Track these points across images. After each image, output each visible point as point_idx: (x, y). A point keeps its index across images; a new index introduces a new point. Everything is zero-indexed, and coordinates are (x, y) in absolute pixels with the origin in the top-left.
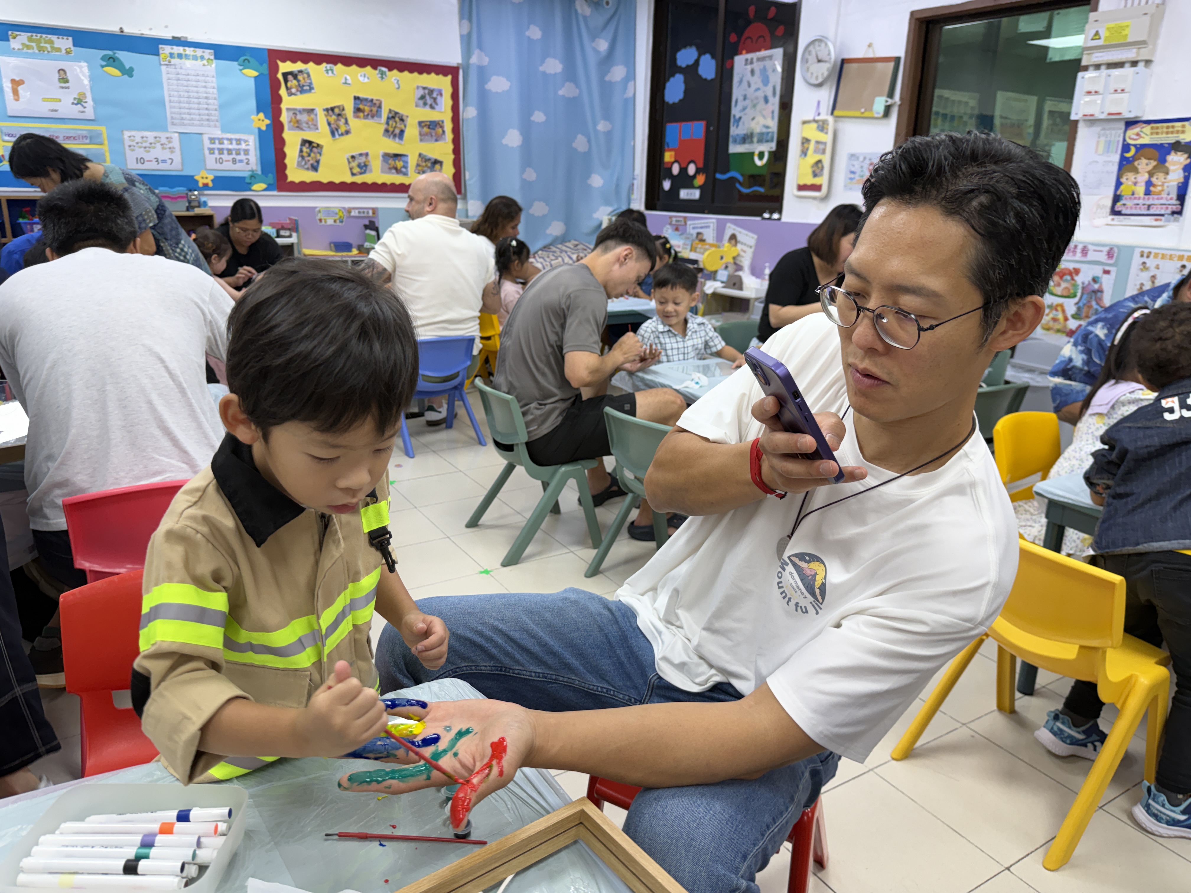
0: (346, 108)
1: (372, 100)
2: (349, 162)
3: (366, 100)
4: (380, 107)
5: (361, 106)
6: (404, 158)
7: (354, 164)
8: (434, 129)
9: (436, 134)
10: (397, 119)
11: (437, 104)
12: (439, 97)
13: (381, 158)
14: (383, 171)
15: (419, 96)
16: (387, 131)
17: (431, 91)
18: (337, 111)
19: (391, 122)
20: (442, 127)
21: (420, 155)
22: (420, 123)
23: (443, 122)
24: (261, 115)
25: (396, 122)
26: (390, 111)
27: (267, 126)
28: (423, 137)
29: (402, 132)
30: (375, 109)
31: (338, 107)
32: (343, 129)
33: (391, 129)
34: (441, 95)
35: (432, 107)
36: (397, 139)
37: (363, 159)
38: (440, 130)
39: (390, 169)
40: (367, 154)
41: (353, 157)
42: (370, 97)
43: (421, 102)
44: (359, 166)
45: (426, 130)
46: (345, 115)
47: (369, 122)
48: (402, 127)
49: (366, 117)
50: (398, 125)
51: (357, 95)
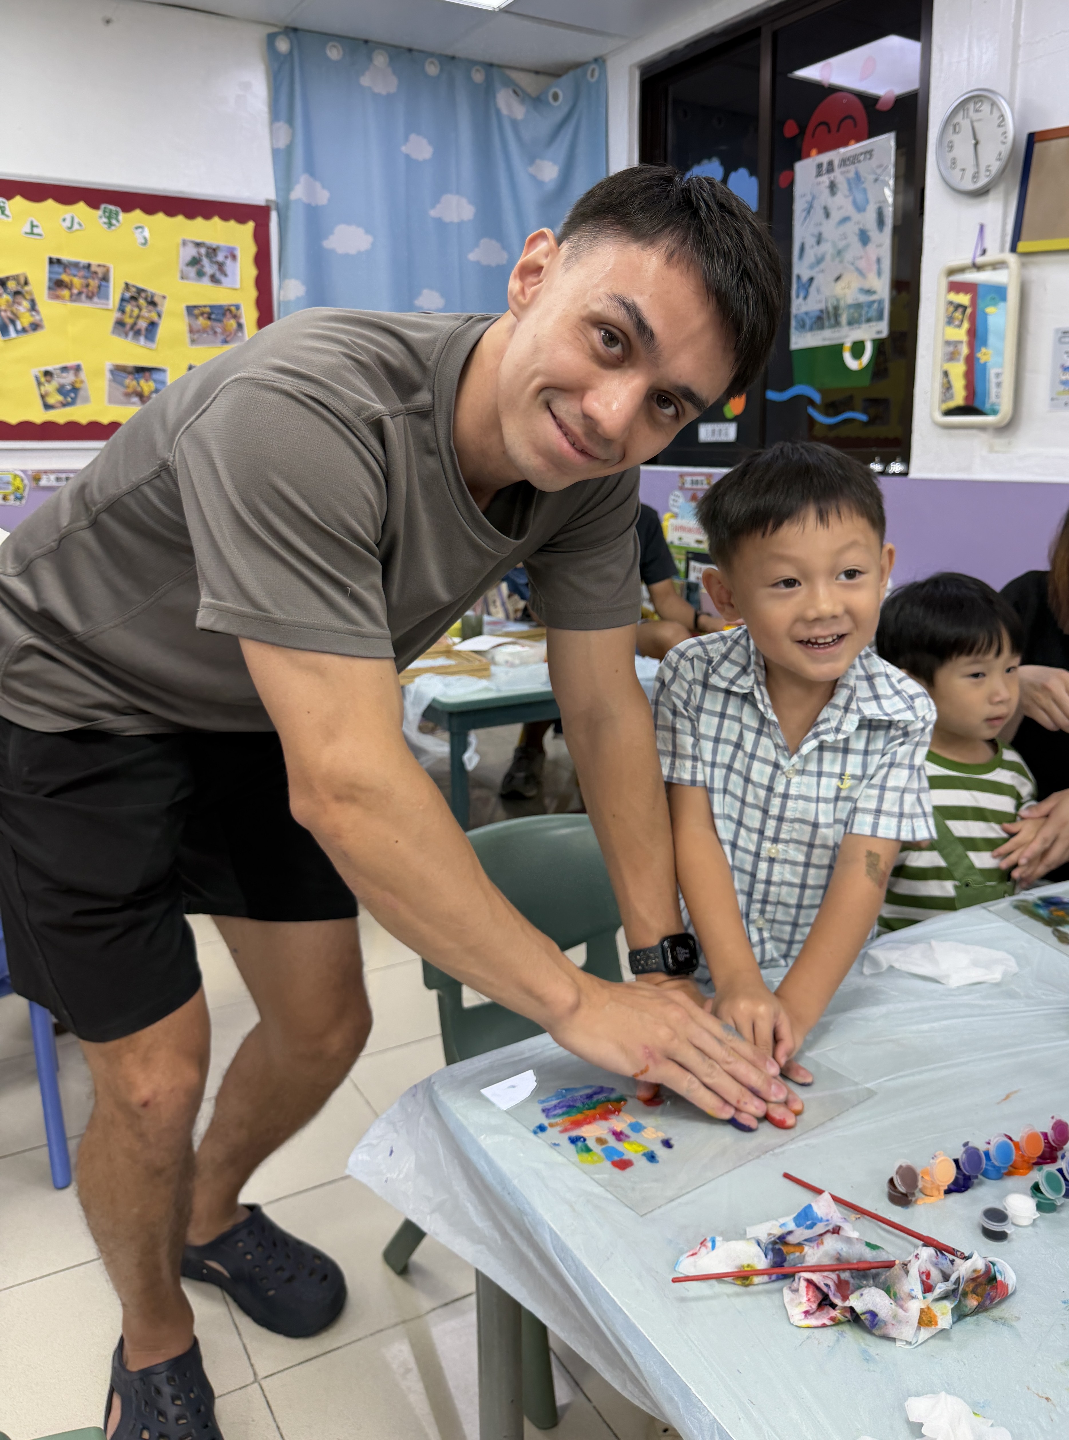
0: (31, 279)
1: (89, 266)
2: (39, 384)
3: (76, 265)
4: (105, 278)
5: (65, 277)
6: (156, 376)
7: (50, 387)
11: (226, 275)
12: (229, 262)
13: (108, 375)
14: (112, 400)
15: (188, 258)
16: (120, 324)
17: (212, 251)
18: (12, 285)
19: (128, 308)
22: (190, 310)
25: (140, 308)
26: (127, 286)
28: (196, 335)
29: (153, 326)
30: (94, 283)
31: (16, 278)
32: (26, 319)
33: (129, 321)
34: (234, 257)
35: (214, 279)
36: (142, 339)
37: (68, 378)
39: (128, 395)
40: (78, 369)
41: (47, 374)
42: (84, 260)
43: (192, 271)
44: (61, 390)
46: (30, 293)
48: (154, 316)
49: (76, 298)
50: (145, 313)
51: (55, 256)
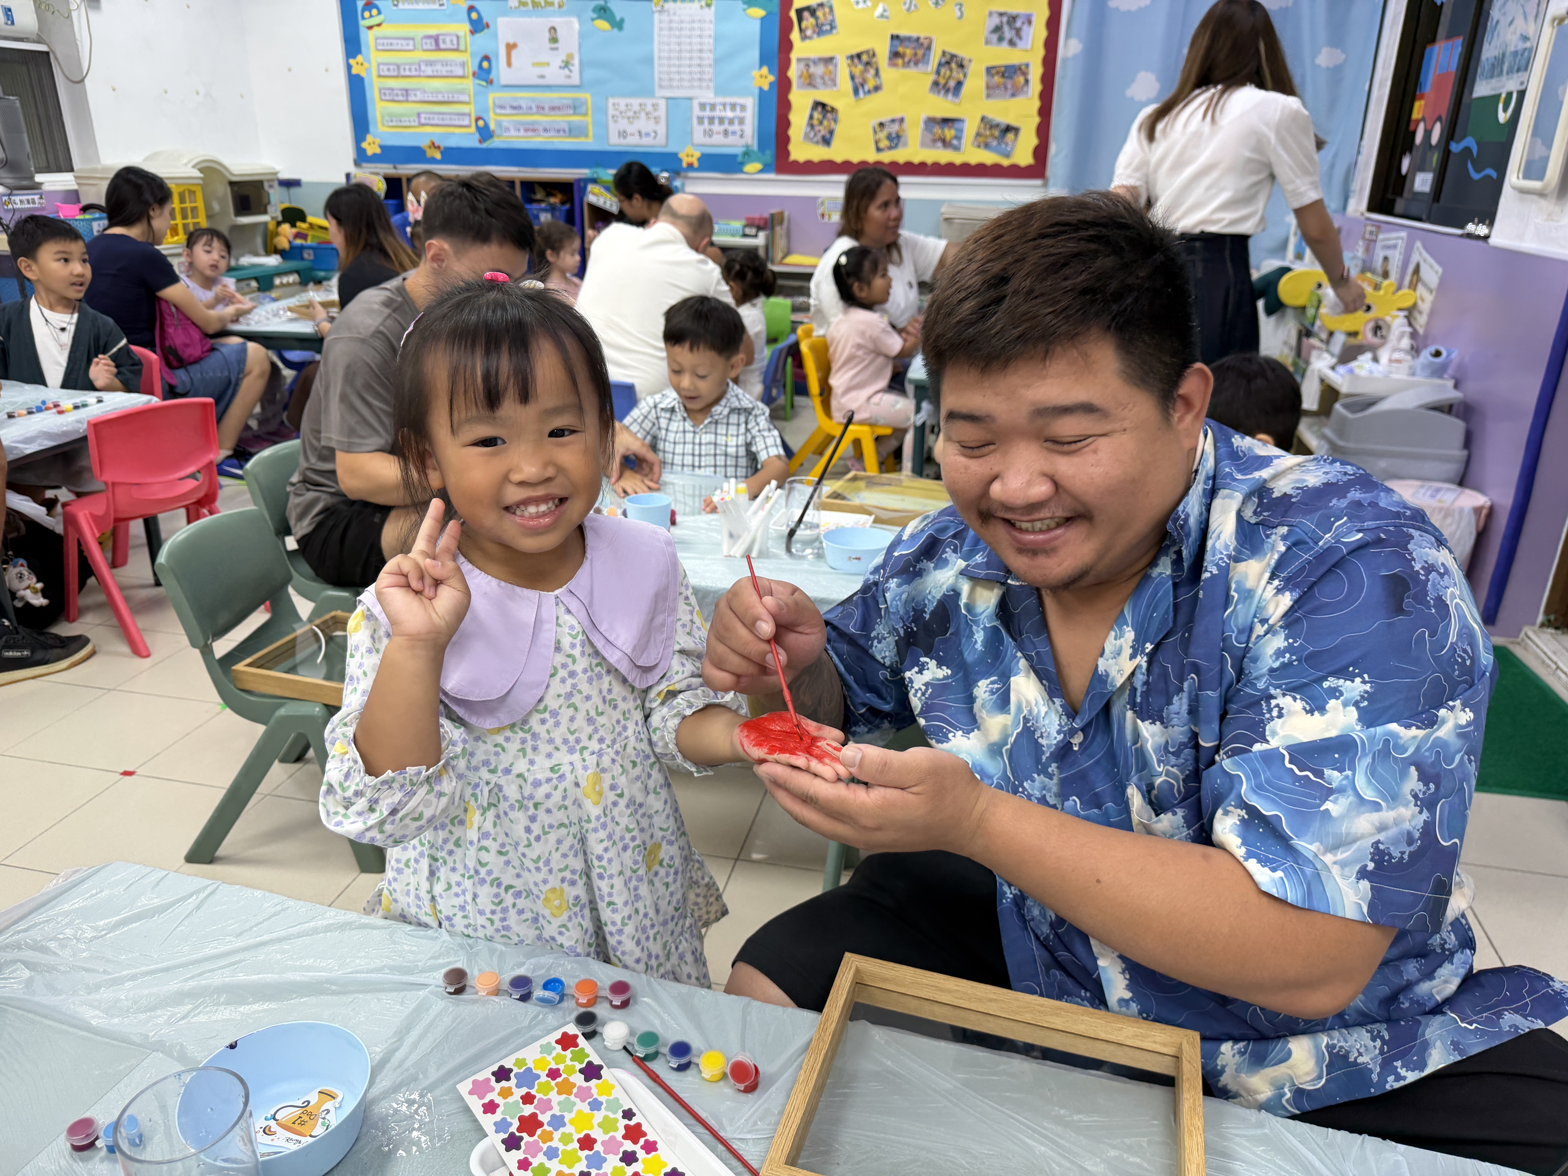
0: (877, 52)
1: (918, 39)
2: (875, 132)
3: (909, 39)
4: (929, 48)
5: (901, 49)
6: (957, 125)
7: (882, 135)
8: (1010, 78)
9: (1013, 85)
10: (954, 65)
11: (1020, 38)
12: (1025, 27)
13: (922, 125)
14: (923, 144)
15: (992, 26)
16: (936, 84)
17: (1013, 19)
18: (865, 58)
19: (943, 71)
20: (1025, 74)
21: (983, 119)
22: (989, 70)
23: (1027, 65)
24: (765, 70)
25: (951, 70)
26: (944, 53)
27: (771, 84)
28: (991, 90)
29: (959, 84)
30: (920, 52)
31: (867, 52)
32: (871, 84)
33: (942, 81)
34: (1030, 22)
35: (1012, 43)
36: (950, 96)
37: (895, 128)
38: (1021, 79)
39: (934, 141)
40: (902, 120)
41: (881, 125)
42: (915, 34)
43: (995, 37)
44: (889, 137)
45: (997, 79)
46: (876, 63)
47: (912, 71)
48: (961, 76)
49: (906, 65)
50: (955, 74)
51: (896, 32)
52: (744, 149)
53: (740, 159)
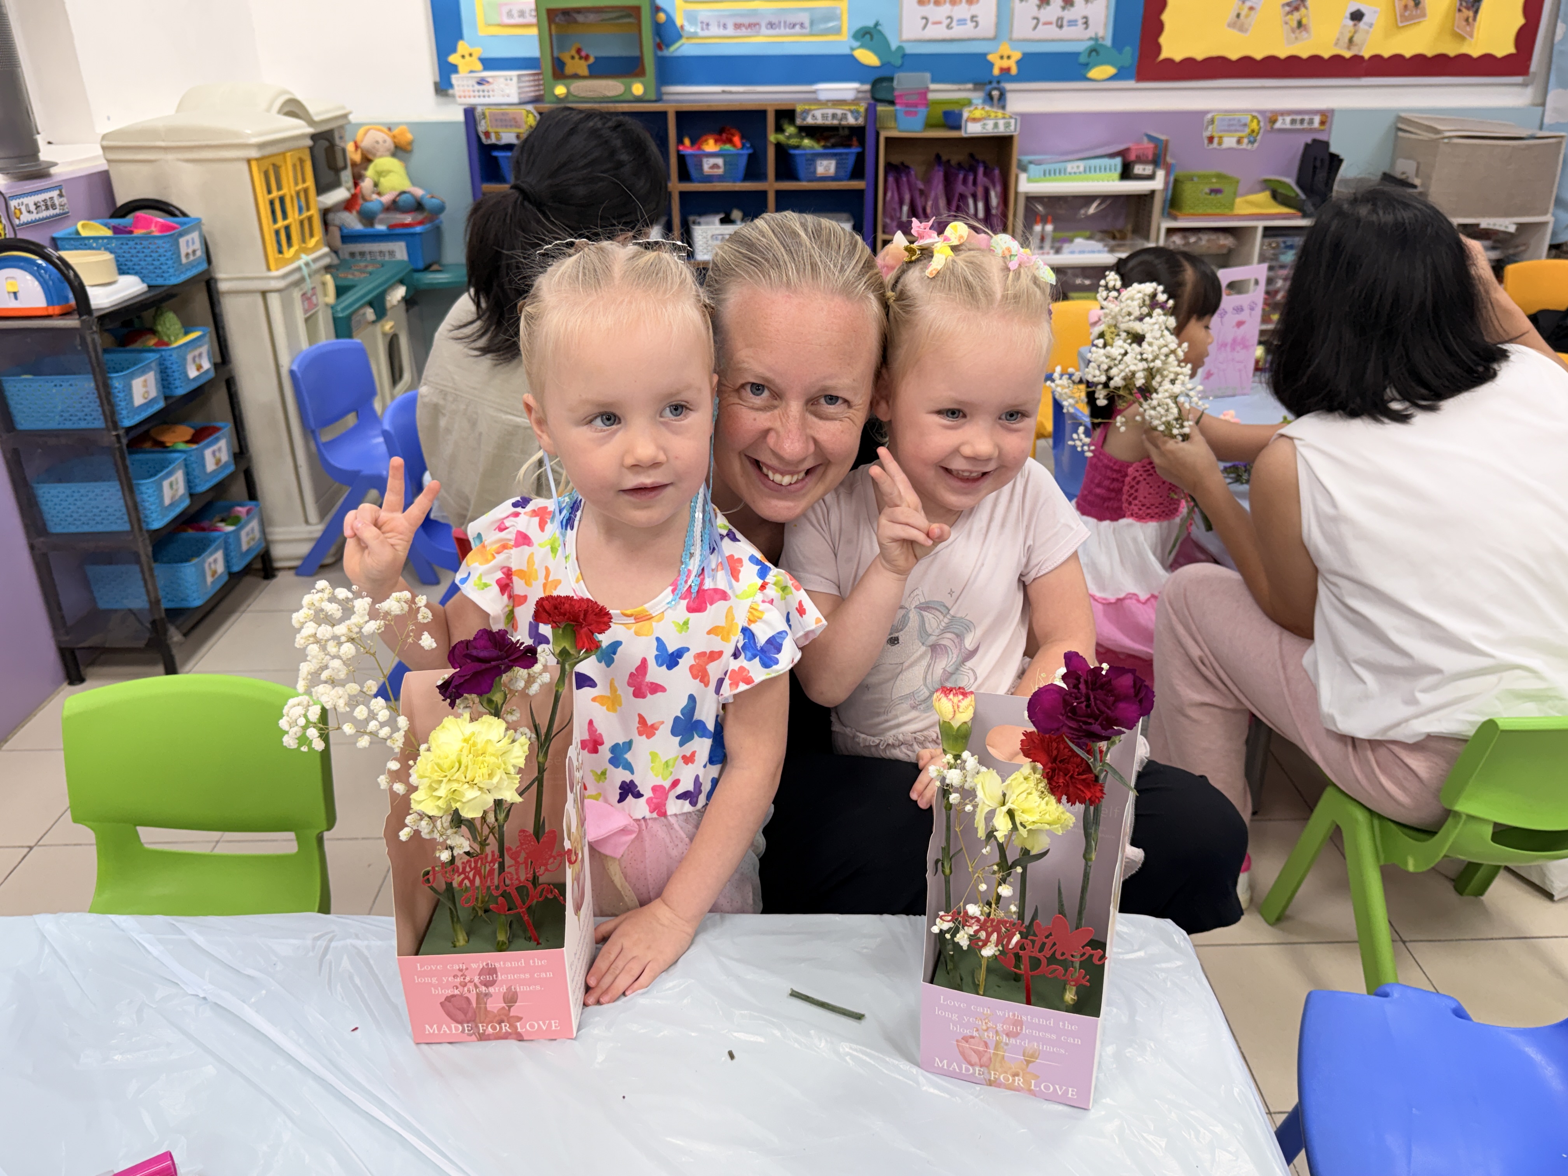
52: (1092, 43)
53: (1083, 59)
